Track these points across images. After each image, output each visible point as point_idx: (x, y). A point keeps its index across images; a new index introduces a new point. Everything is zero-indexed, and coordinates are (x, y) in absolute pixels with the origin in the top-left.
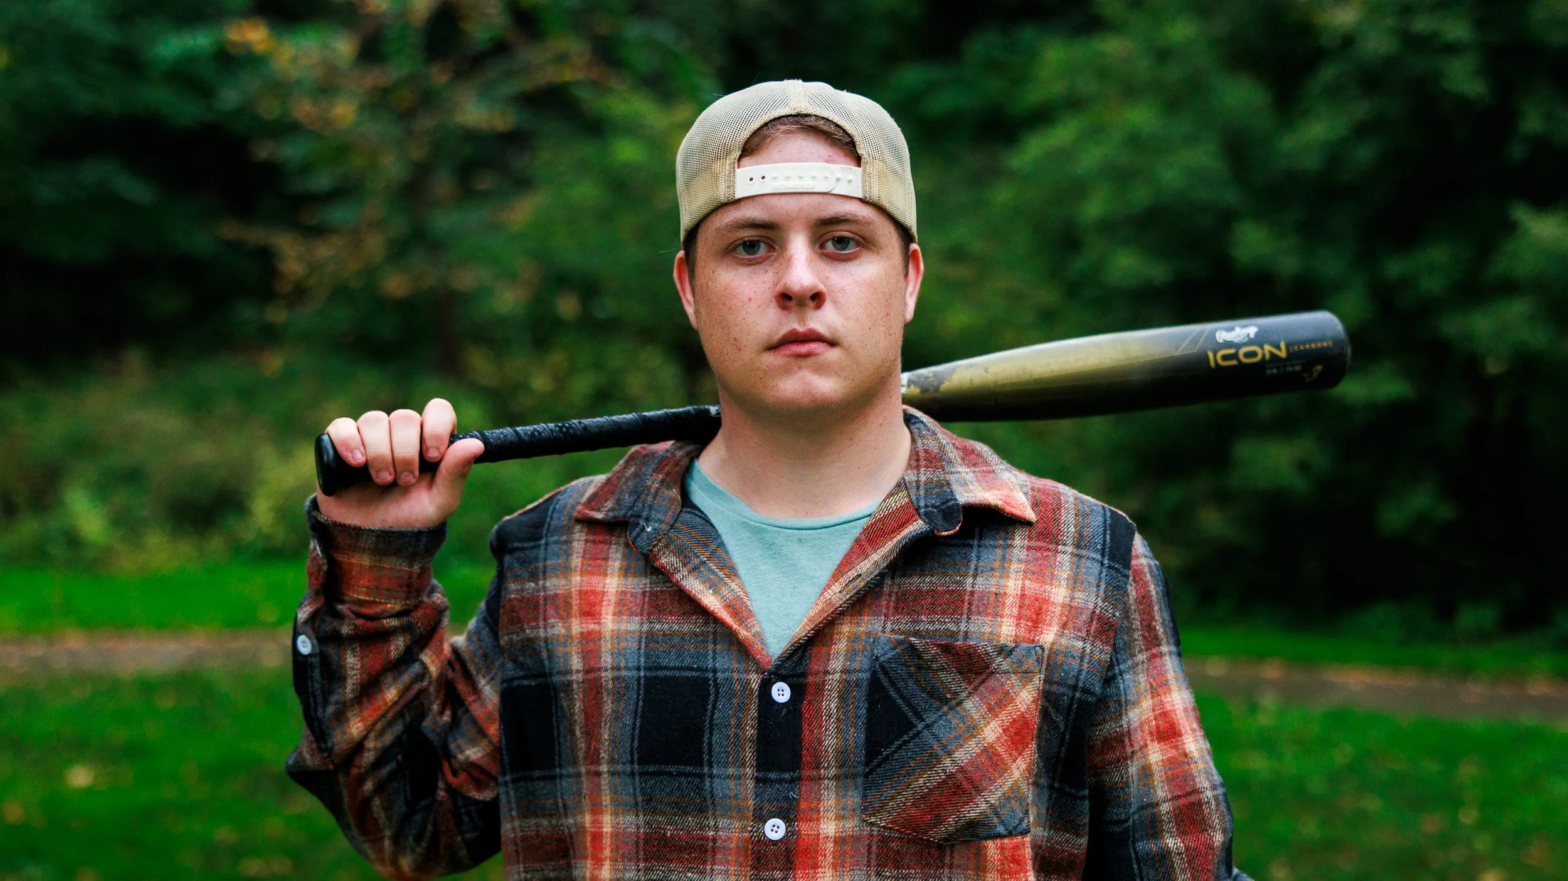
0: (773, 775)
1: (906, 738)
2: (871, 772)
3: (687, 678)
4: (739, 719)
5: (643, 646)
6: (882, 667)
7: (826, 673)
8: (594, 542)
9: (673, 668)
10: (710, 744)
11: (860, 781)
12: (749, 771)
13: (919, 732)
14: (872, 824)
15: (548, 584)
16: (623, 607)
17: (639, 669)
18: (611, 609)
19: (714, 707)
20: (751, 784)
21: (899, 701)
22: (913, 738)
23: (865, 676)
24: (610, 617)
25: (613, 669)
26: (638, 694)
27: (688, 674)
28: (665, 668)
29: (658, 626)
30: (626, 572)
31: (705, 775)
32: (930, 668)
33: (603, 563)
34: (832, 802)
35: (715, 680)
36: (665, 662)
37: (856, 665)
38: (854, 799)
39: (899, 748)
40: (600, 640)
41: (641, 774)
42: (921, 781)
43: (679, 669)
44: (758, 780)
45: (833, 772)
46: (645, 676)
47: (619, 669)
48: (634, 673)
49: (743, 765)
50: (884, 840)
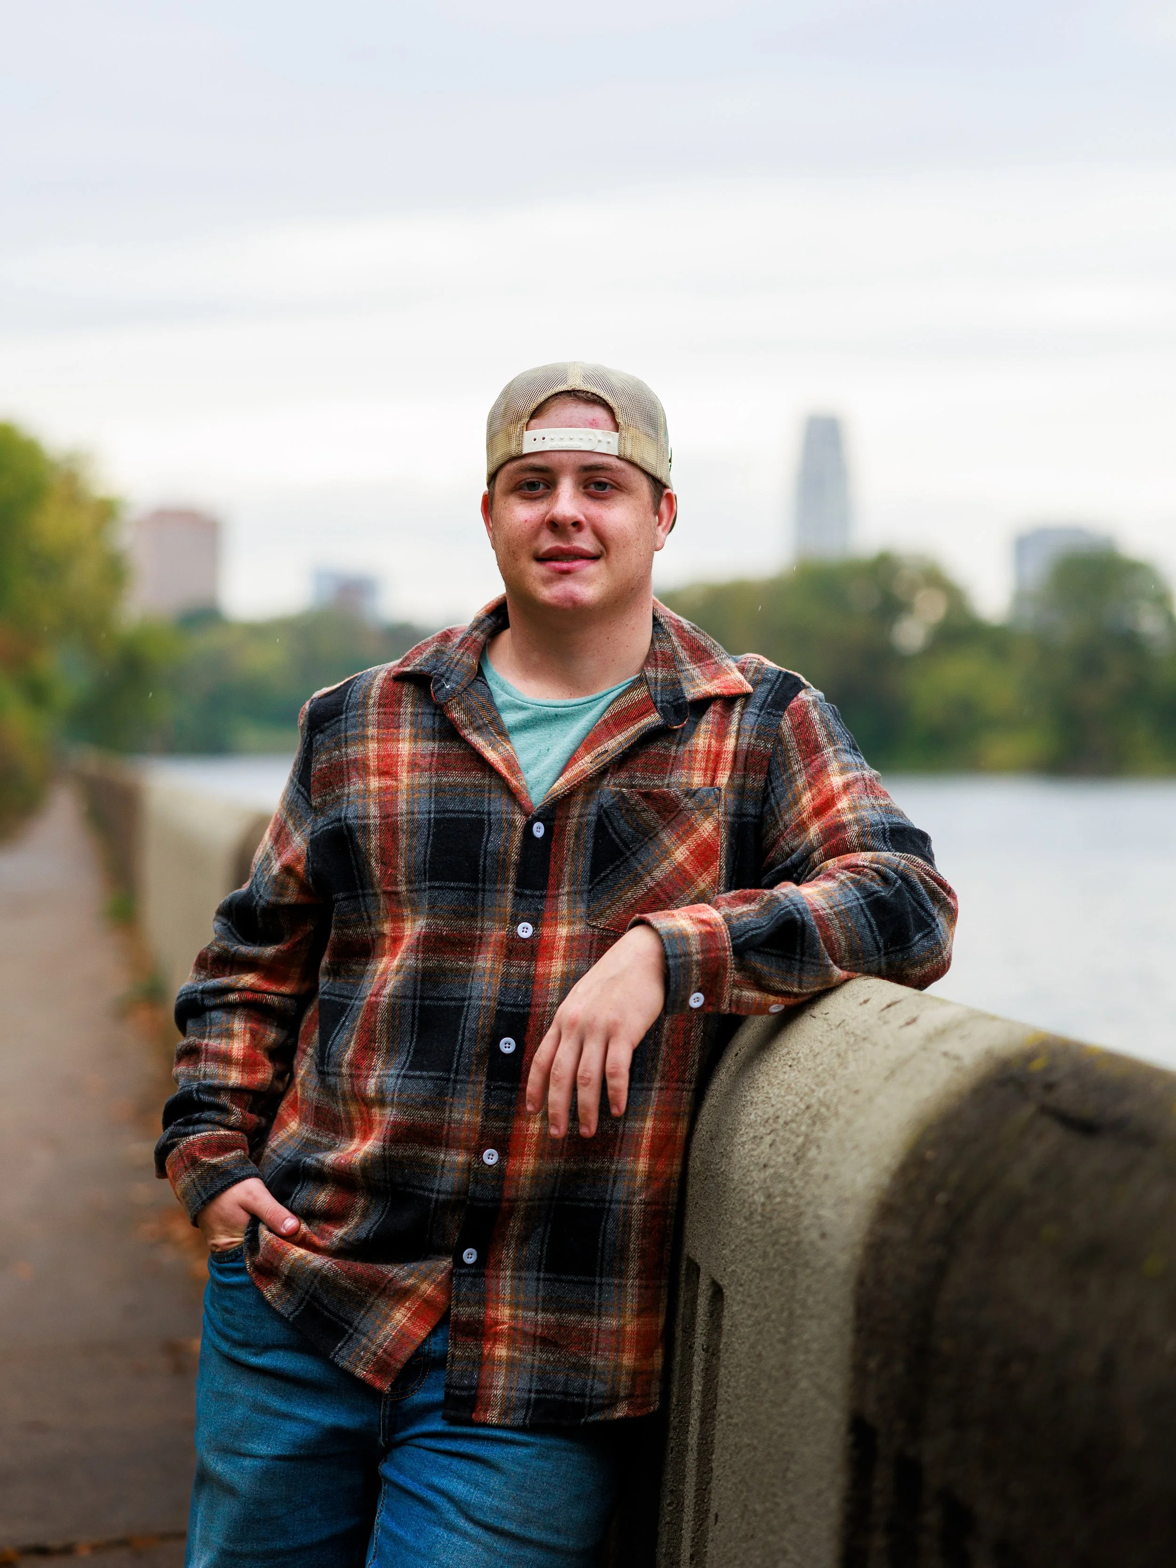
0: (527, 892)
1: (618, 863)
2: (593, 889)
3: (468, 819)
4: (506, 848)
5: (433, 795)
6: (605, 811)
7: (568, 818)
8: (385, 713)
9: (458, 812)
10: (484, 867)
11: (585, 895)
12: (510, 886)
13: (627, 858)
14: (595, 927)
15: (349, 750)
16: (414, 766)
17: (430, 813)
18: (405, 768)
19: (488, 840)
20: (511, 897)
21: (614, 836)
22: (622, 863)
23: (594, 818)
24: (405, 774)
25: (407, 813)
26: (429, 831)
27: (468, 816)
28: (451, 811)
29: (445, 779)
30: (414, 738)
31: (479, 889)
32: (636, 810)
33: (395, 731)
34: (566, 912)
35: (489, 820)
36: (451, 807)
37: (589, 813)
38: (581, 908)
39: (613, 871)
40: (397, 793)
41: (430, 889)
43: (462, 812)
44: (517, 895)
45: (567, 889)
46: (434, 817)
47: (413, 813)
48: (426, 816)
49: (507, 882)
50: (602, 938)
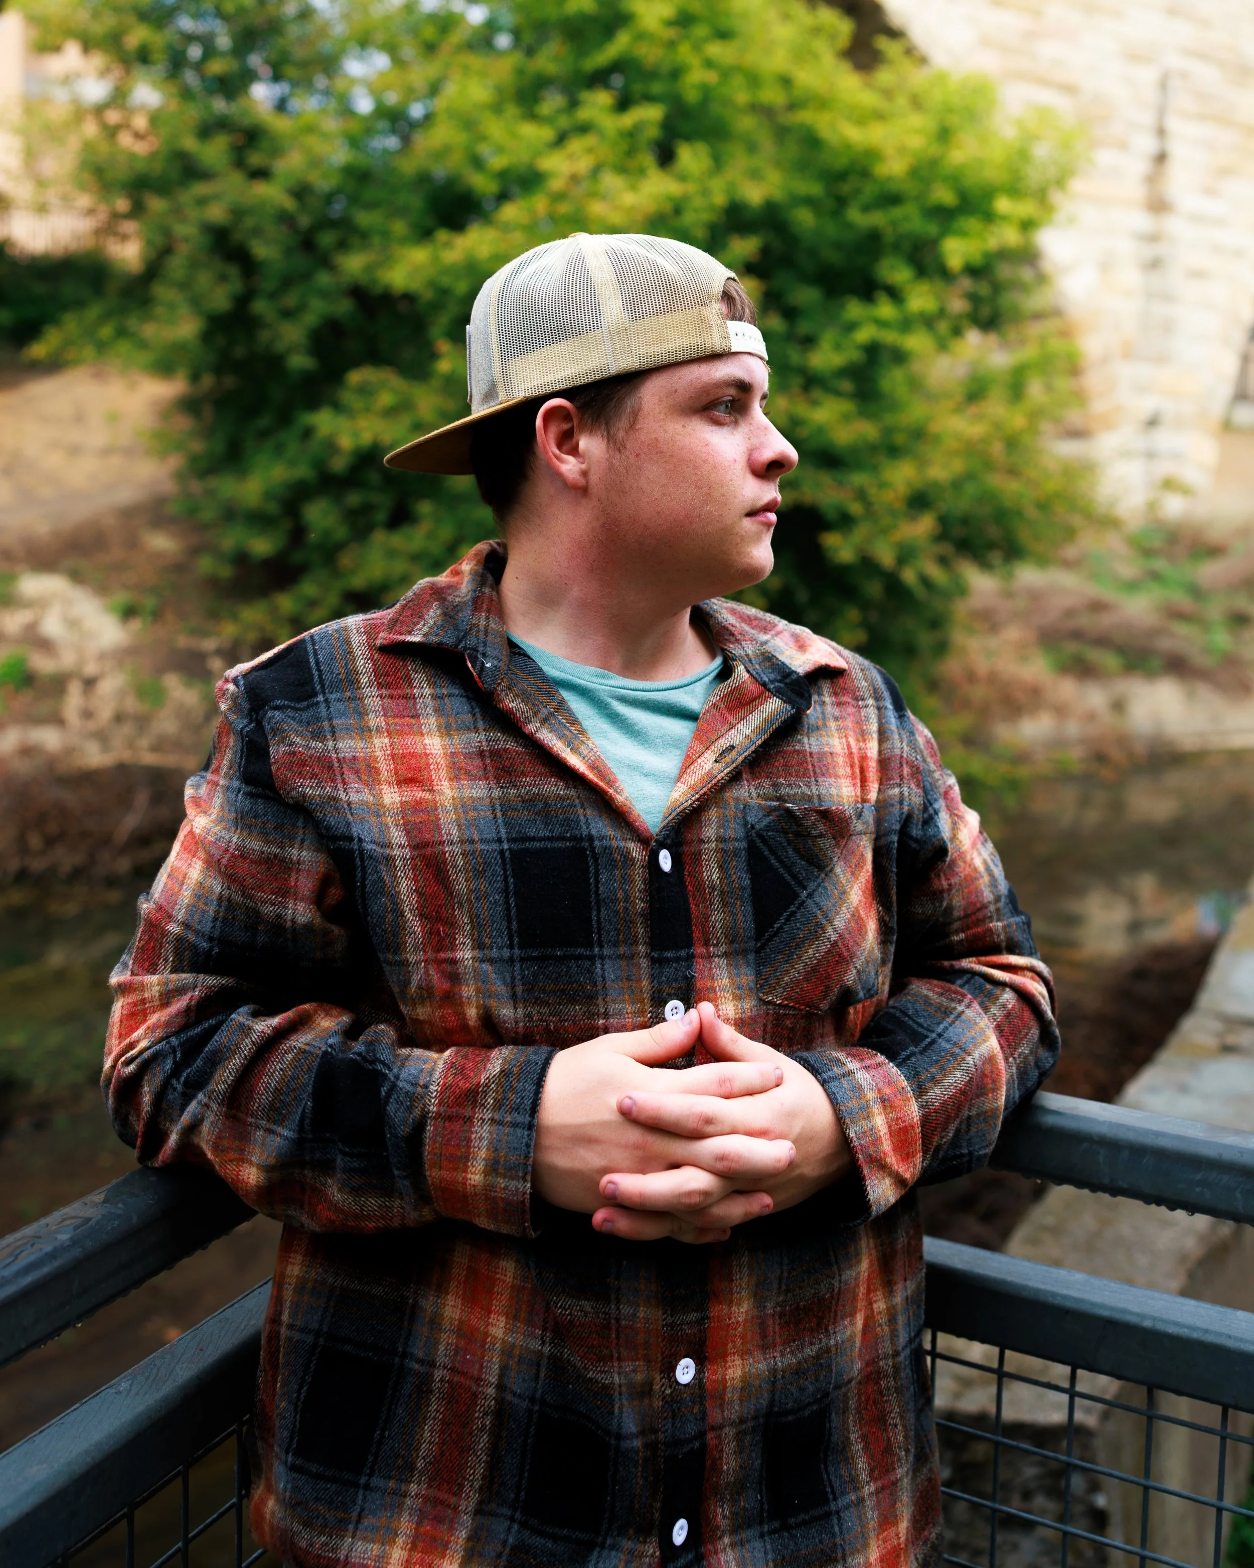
0: (669, 954)
1: (793, 908)
2: (763, 947)
3: (560, 849)
4: (625, 891)
5: (499, 814)
6: (759, 835)
7: (702, 841)
8: (391, 697)
9: (541, 839)
10: (599, 922)
11: (751, 957)
12: (642, 949)
13: (804, 902)
14: (769, 1003)
15: (340, 745)
16: (457, 773)
17: (500, 841)
18: (443, 773)
19: (597, 882)
20: (644, 963)
21: (782, 871)
22: (799, 908)
23: (743, 845)
24: (446, 783)
25: (462, 842)
26: (505, 870)
27: (560, 844)
28: (533, 839)
29: (513, 791)
30: (446, 730)
31: (595, 956)
32: (809, 835)
33: (413, 721)
34: (726, 981)
35: (593, 849)
36: (532, 832)
37: (730, 833)
38: (747, 977)
39: (788, 920)
40: (436, 810)
41: (522, 960)
42: (811, 951)
43: (551, 839)
44: (653, 961)
45: (723, 949)
46: (510, 849)
47: (472, 842)
48: (495, 846)
49: (635, 942)
50: (778, 1018)
